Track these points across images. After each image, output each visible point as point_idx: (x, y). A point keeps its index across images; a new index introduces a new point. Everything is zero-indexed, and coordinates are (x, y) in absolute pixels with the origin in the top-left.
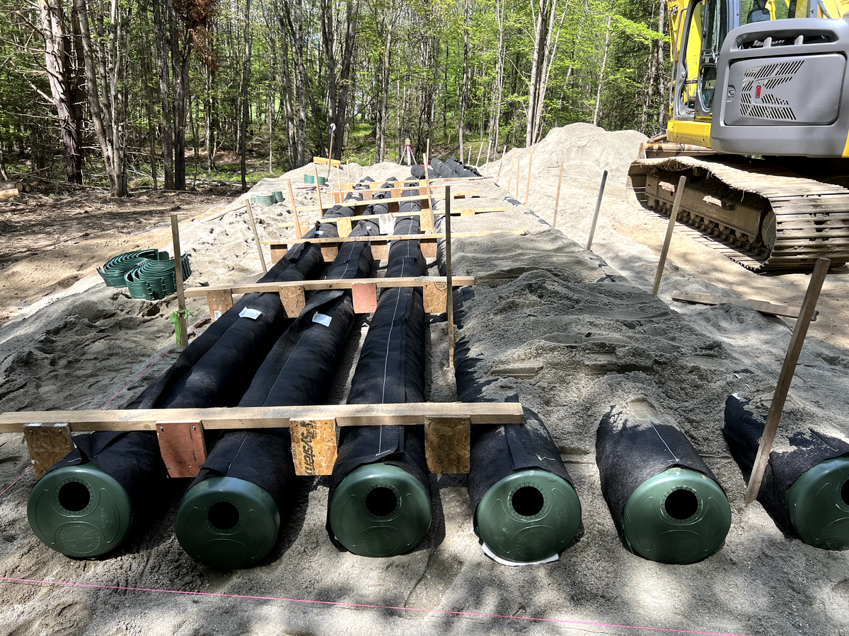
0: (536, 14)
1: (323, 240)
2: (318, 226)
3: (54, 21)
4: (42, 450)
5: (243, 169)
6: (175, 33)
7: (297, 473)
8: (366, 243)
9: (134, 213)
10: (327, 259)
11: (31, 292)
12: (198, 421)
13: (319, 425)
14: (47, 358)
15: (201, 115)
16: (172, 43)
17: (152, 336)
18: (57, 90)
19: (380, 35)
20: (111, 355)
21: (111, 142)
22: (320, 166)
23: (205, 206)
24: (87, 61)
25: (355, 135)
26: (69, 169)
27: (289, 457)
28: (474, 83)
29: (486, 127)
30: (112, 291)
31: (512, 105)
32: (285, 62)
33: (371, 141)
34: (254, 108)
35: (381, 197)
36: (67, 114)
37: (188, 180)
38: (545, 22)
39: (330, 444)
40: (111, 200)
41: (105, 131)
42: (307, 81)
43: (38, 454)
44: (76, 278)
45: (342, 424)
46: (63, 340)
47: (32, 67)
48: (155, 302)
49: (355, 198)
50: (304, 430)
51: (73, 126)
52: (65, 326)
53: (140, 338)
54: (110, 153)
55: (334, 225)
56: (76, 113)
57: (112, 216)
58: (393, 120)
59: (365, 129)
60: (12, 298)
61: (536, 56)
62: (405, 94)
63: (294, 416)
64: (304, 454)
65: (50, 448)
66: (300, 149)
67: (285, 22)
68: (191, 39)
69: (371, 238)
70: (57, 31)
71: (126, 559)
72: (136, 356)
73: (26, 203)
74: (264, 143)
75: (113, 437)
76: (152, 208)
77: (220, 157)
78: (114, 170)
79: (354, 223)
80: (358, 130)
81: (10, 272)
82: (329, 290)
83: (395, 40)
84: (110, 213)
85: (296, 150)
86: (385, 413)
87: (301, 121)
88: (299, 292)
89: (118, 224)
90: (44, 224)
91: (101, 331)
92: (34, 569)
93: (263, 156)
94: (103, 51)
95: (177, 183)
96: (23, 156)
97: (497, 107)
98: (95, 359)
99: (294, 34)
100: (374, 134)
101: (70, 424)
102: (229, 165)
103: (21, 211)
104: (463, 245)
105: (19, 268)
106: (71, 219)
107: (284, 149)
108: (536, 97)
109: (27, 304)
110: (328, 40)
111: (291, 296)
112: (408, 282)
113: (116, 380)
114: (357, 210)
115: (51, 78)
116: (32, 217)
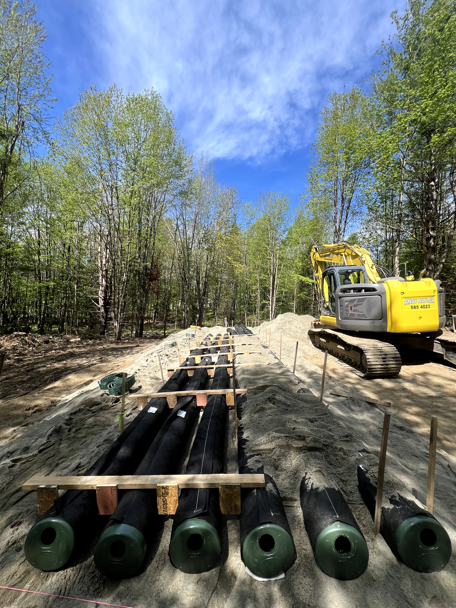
0: (271, 275)
1: (188, 367)
2: (187, 360)
3: (104, 280)
4: (43, 499)
5: (165, 328)
6: (145, 283)
7: (159, 513)
8: (206, 369)
9: (121, 348)
10: (189, 375)
11: (73, 387)
12: (115, 485)
13: (170, 488)
14: (67, 428)
15: (152, 308)
16: (143, 287)
17: (114, 415)
18: (101, 302)
19: (217, 282)
20: (95, 425)
21: (117, 321)
22: (192, 329)
23: (149, 345)
24: (113, 293)
25: (207, 314)
26: (101, 330)
27: (155, 504)
28: (250, 297)
29: (255, 311)
30: (102, 392)
31: (264, 304)
32: (183, 291)
33: (213, 317)
34: (171, 305)
35: (213, 344)
36: (103, 310)
37: (144, 332)
38: (274, 277)
39: (175, 498)
40: (114, 342)
41: (116, 316)
42: (190, 297)
43: (41, 501)
44: (92, 381)
45: (181, 487)
46: (76, 418)
47: (94, 295)
48: (118, 397)
49: (204, 345)
50: (163, 491)
51: (105, 314)
52: (79, 411)
53: (109, 416)
54: (116, 325)
55: (194, 358)
56: (107, 311)
57: (113, 349)
58: (222, 308)
59: (211, 312)
60: (65, 390)
61: (271, 288)
62: (225, 301)
63: (160, 483)
64: (163, 503)
65: (47, 498)
66: (186, 321)
67: (184, 279)
68: (150, 285)
69: (208, 366)
70: (104, 283)
71: (69, 571)
72: (105, 425)
73: (82, 343)
74: (174, 318)
75: (78, 493)
76: (129, 345)
77: (158, 323)
78: (117, 331)
79: (202, 358)
80: (209, 312)
81: (66, 379)
82: (187, 396)
83: (222, 283)
84: (112, 348)
85: (185, 321)
86: (201, 480)
87: (188, 311)
88: (174, 397)
89: (114, 353)
90: (87, 353)
91: (94, 412)
92: (23, 576)
93: (173, 322)
94: (119, 290)
95: (139, 335)
96: (86, 323)
97: (259, 305)
98: (88, 427)
99: (186, 282)
100: (214, 314)
101: (58, 486)
102: (161, 326)
103: (79, 347)
104: (244, 371)
105: (70, 377)
106: (97, 351)
107: (181, 320)
108: (272, 302)
109: (70, 393)
110: (198, 283)
111: (171, 399)
112: (220, 392)
113: (94, 440)
114: (204, 351)
115: (100, 298)
116: (83, 350)
